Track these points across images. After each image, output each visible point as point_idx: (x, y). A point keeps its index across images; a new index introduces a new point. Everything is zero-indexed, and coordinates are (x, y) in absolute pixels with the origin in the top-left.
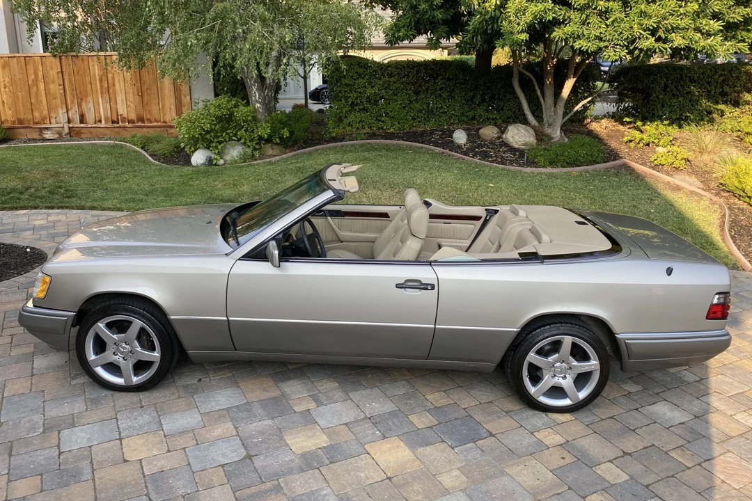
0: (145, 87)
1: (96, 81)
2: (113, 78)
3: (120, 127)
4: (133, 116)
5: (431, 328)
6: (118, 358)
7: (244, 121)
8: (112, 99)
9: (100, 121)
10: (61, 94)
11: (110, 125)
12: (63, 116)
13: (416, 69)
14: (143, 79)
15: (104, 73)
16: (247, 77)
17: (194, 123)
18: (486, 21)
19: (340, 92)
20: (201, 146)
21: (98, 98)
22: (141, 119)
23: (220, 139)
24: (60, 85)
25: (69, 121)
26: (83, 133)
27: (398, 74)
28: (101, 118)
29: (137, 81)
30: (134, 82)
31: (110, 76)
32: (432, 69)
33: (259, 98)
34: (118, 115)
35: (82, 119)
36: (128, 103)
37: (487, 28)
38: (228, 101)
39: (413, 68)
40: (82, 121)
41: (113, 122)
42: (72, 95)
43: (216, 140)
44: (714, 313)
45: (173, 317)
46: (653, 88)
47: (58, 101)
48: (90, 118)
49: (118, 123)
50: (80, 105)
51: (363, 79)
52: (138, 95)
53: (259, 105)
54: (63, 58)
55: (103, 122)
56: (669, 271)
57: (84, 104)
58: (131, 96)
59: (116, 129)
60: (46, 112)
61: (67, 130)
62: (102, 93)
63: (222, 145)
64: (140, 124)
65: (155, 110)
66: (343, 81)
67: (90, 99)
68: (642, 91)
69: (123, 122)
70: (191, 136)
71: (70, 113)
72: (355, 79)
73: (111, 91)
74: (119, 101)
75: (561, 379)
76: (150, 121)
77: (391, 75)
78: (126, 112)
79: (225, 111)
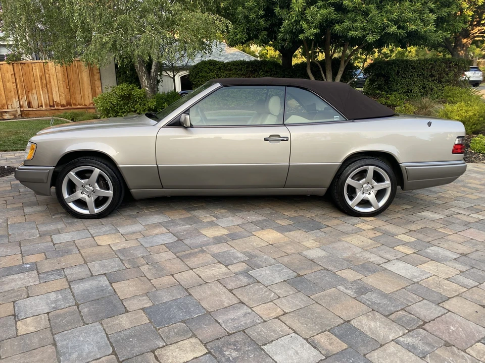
0: (71, 83)
1: (38, 79)
2: (49, 77)
3: (55, 109)
4: (64, 102)
5: (287, 165)
6: (84, 196)
7: (139, 98)
8: (49, 92)
9: (42, 106)
10: (14, 89)
11: (49, 108)
12: (16, 103)
13: (246, 65)
14: (69, 77)
15: (43, 74)
16: (139, 71)
17: (106, 100)
18: (292, 24)
19: (199, 81)
20: (111, 115)
21: (40, 91)
22: (69, 104)
23: (123, 110)
24: (13, 83)
25: (21, 107)
26: (30, 114)
27: (235, 69)
28: (42, 104)
29: (65, 79)
30: (64, 80)
31: (47, 76)
32: (256, 65)
33: (147, 84)
34: (53, 102)
35: (30, 105)
36: (60, 93)
37: (293, 28)
38: (127, 86)
39: (244, 65)
40: (29, 107)
41: (50, 106)
42: (22, 89)
43: (120, 111)
44: (457, 150)
45: (120, 166)
46: (390, 73)
47: (13, 94)
48: (35, 104)
49: (54, 107)
50: (27, 96)
51: (213, 72)
52: (67, 88)
53: (147, 89)
54: (15, 64)
55: (44, 107)
56: (429, 124)
57: (30, 95)
58: (62, 89)
59: (53, 111)
60: (4, 101)
61: (19, 113)
62: (42, 88)
63: (125, 114)
64: (69, 107)
65: (78, 97)
66: (200, 74)
67: (34, 91)
68: (384, 76)
69: (57, 106)
70: (105, 108)
71: (21, 101)
72: (208, 73)
73: (48, 86)
74: (54, 93)
75: (367, 194)
76: (75, 105)
77: (230, 70)
78: (59, 99)
79: (126, 92)
